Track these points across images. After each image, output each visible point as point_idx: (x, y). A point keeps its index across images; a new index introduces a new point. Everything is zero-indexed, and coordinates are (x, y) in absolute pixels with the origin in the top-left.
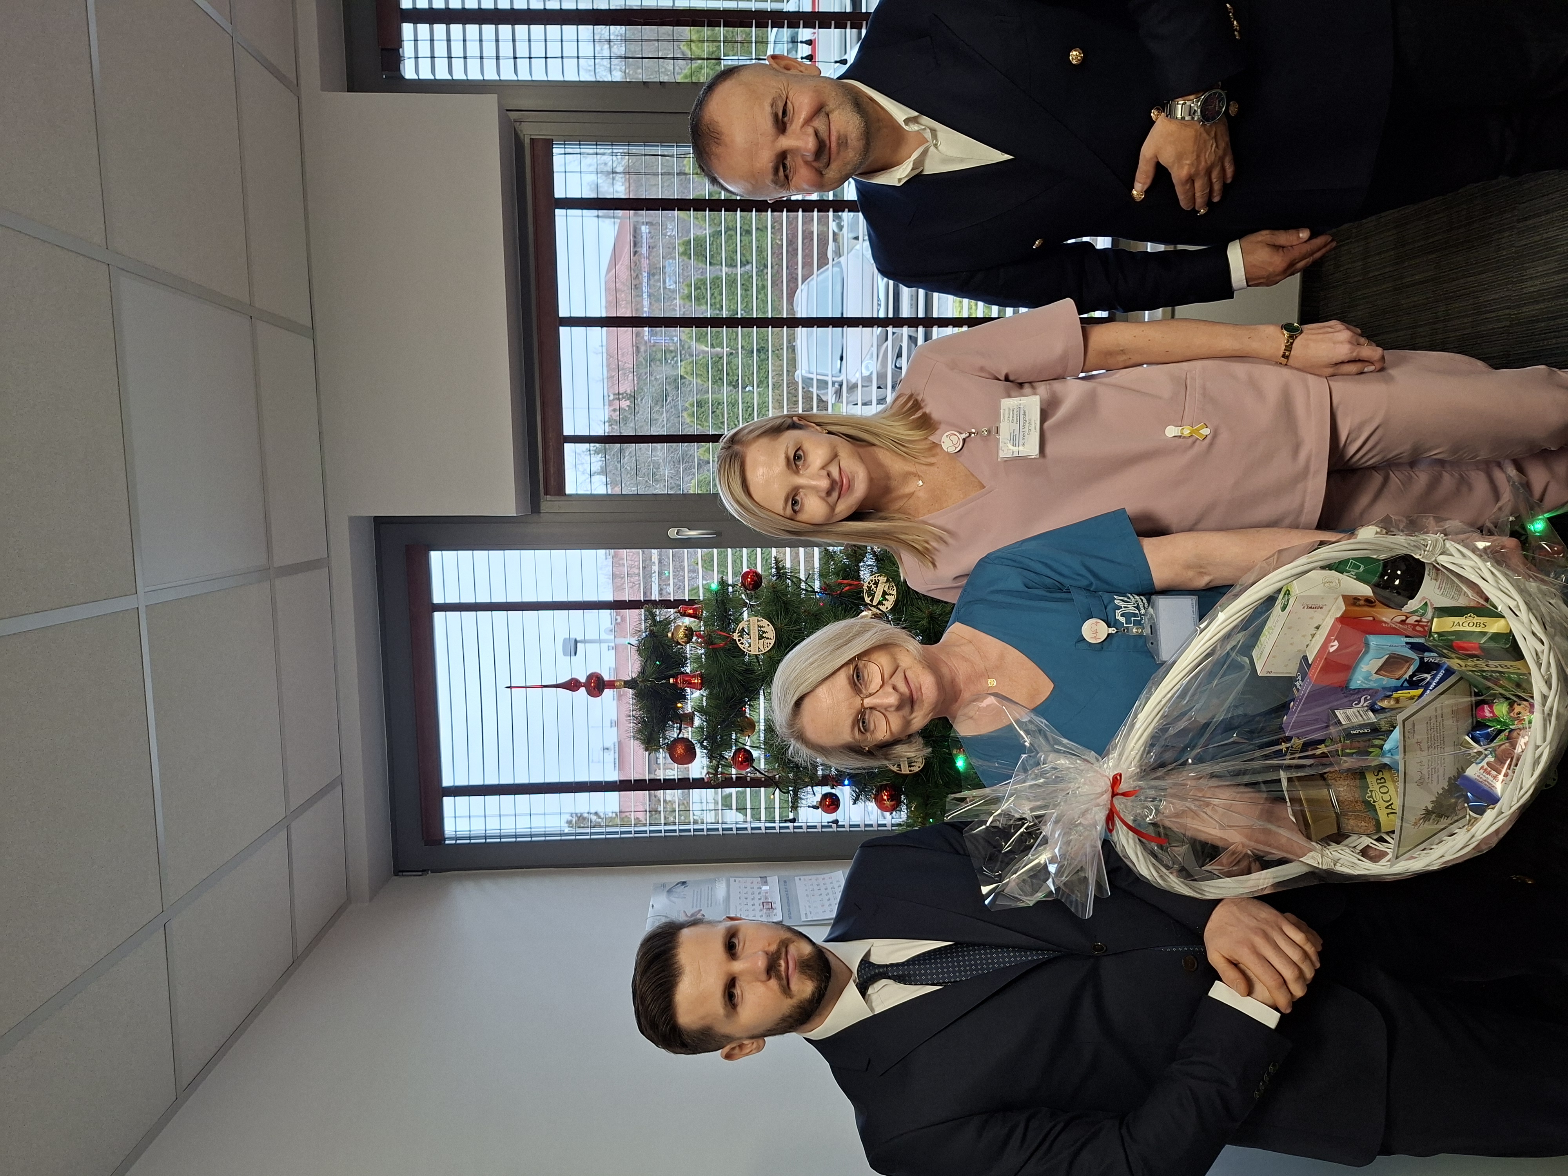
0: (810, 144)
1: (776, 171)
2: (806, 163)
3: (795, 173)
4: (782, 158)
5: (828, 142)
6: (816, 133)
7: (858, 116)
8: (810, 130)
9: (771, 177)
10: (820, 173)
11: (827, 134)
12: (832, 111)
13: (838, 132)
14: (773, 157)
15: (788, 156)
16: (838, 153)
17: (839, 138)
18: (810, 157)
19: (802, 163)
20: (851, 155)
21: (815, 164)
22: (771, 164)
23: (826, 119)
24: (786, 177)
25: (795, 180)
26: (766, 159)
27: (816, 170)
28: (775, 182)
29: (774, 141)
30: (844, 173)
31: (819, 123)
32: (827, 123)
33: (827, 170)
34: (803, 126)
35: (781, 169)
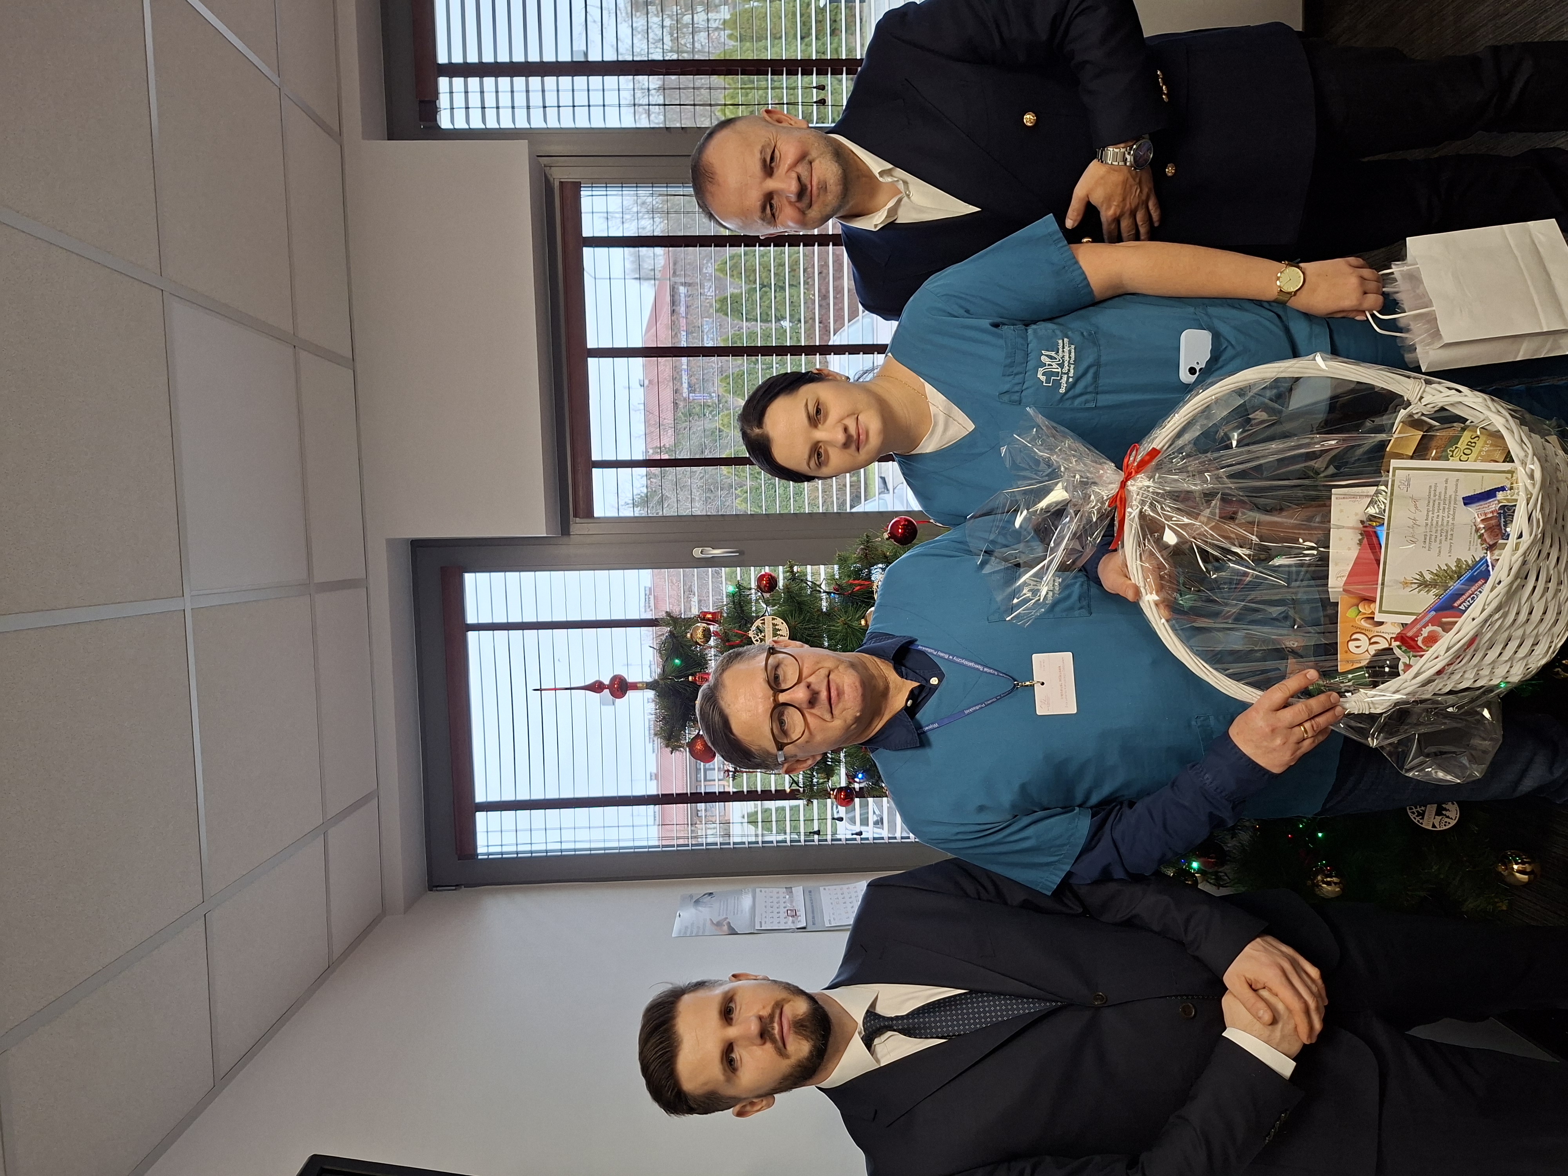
0: (792, 187)
1: (764, 209)
2: (790, 203)
3: (781, 211)
4: (769, 198)
5: (809, 186)
6: (799, 178)
7: (837, 164)
8: (794, 175)
9: (759, 214)
10: (803, 213)
11: (809, 179)
12: (814, 160)
13: (819, 178)
14: (761, 197)
15: (775, 197)
16: (818, 195)
17: (819, 183)
18: (793, 198)
19: (787, 204)
20: (832, 197)
21: (798, 204)
22: (759, 203)
23: (809, 166)
24: (773, 215)
25: (781, 218)
26: (754, 198)
27: (799, 209)
28: (763, 219)
29: (761, 183)
30: (824, 214)
31: (802, 169)
32: (810, 170)
33: (810, 210)
34: (787, 172)
35: (768, 207)
